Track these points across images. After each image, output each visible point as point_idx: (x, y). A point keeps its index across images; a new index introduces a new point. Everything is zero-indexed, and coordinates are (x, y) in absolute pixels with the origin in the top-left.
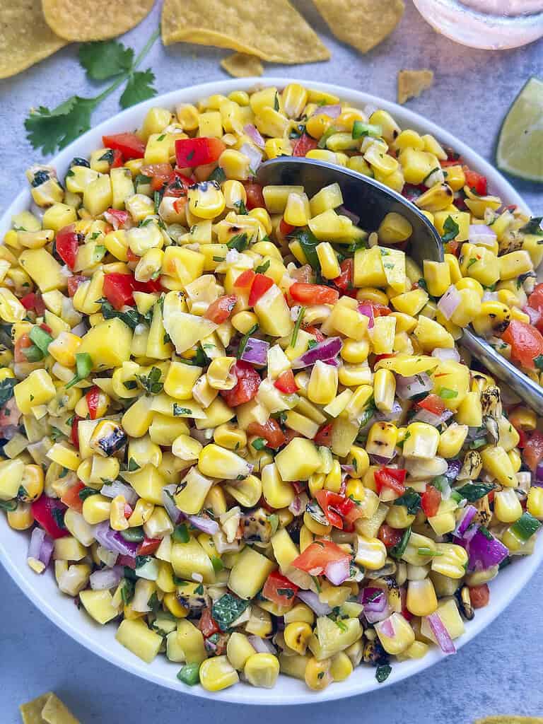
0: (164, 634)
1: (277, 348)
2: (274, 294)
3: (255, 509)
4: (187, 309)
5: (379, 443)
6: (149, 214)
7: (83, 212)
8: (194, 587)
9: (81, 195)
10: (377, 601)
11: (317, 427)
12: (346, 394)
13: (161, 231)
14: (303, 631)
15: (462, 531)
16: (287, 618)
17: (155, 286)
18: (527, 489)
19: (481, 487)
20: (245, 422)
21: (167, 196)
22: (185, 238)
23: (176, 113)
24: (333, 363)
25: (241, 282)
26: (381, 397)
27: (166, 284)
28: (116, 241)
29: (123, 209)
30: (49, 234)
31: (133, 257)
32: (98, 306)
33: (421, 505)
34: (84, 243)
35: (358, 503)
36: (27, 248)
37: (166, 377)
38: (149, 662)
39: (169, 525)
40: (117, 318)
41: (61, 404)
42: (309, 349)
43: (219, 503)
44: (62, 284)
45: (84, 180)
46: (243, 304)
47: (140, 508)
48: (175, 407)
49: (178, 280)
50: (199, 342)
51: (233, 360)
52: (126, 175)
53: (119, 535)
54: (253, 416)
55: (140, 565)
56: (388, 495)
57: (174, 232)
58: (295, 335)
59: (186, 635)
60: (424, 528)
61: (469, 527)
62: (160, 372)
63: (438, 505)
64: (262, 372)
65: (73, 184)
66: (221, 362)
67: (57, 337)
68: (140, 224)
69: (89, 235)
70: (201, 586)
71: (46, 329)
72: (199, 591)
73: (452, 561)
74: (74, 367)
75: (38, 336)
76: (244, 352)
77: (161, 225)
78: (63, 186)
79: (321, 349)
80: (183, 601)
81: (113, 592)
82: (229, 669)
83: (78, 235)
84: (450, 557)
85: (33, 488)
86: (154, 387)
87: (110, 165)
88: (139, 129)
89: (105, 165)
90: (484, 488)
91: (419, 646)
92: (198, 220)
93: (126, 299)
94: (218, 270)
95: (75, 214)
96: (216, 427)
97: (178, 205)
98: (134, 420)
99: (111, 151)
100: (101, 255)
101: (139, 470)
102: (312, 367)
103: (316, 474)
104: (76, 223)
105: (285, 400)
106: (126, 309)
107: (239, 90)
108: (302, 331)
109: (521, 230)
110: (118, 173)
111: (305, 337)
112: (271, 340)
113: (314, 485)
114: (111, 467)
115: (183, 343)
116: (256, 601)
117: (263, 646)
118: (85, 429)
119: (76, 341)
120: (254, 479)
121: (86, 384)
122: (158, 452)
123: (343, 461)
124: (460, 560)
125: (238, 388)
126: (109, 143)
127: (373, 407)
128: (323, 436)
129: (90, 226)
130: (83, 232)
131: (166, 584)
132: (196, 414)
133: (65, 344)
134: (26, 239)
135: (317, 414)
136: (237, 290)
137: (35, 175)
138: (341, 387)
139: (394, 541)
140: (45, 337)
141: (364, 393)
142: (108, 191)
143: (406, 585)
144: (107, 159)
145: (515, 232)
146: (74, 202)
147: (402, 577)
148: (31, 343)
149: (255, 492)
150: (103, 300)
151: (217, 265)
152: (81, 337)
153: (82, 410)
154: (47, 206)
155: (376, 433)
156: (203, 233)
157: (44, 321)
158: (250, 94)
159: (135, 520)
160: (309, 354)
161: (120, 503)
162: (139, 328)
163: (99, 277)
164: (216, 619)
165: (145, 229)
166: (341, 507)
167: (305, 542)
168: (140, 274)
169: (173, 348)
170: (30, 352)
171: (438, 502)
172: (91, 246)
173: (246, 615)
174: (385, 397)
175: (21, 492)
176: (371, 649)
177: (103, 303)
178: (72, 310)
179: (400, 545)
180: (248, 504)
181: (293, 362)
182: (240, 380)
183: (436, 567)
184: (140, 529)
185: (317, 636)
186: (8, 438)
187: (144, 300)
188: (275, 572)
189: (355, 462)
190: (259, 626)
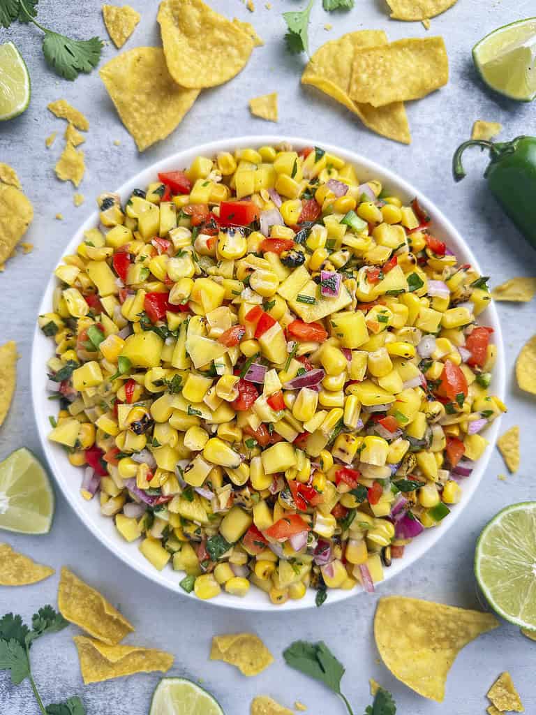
0: (172, 553)
1: (273, 371)
2: (277, 329)
3: (243, 488)
4: (206, 333)
5: (343, 451)
6: (187, 246)
7: (137, 234)
8: (195, 528)
9: (136, 219)
10: (325, 554)
11: (297, 435)
12: (322, 414)
13: (193, 263)
14: (269, 568)
15: (394, 513)
16: (258, 558)
17: (184, 309)
18: (445, 483)
19: (412, 483)
20: (242, 424)
21: (203, 233)
22: (212, 270)
23: (216, 159)
24: (316, 389)
25: (251, 316)
26: (349, 420)
27: (194, 308)
28: (158, 264)
29: (167, 237)
30: (110, 251)
31: (169, 283)
32: (139, 318)
33: (367, 496)
34: (134, 263)
35: (320, 493)
36: (92, 260)
37: (185, 383)
38: (160, 570)
39: (178, 490)
40: (151, 331)
41: (107, 389)
42: (298, 375)
43: (217, 480)
44: (116, 292)
45: (139, 208)
46: (251, 334)
47: (158, 475)
48: (189, 408)
49: (201, 306)
50: (213, 360)
51: (237, 378)
52: (172, 208)
53: (142, 491)
54: (247, 421)
55: (158, 511)
56: (344, 488)
57: (205, 263)
58: (288, 363)
59: (187, 556)
60: (366, 510)
61: (400, 512)
62: (181, 378)
63: (380, 496)
64: (259, 389)
65: (131, 211)
66: (228, 378)
67: (108, 336)
68: (178, 253)
69: (138, 258)
70: (199, 529)
71: (100, 328)
72: (198, 531)
73: (383, 534)
74: (116, 363)
75: (93, 334)
76: (247, 374)
77: (194, 259)
78: (123, 211)
79: (307, 378)
80: (186, 535)
81: (138, 520)
82: (215, 584)
83: (131, 255)
84: (382, 530)
85: (87, 441)
86: (176, 388)
87: (161, 198)
88: (187, 169)
89: (156, 197)
90: (415, 484)
91: (350, 582)
92: (223, 259)
93: (161, 316)
94: (235, 301)
95: (132, 235)
96: (219, 425)
97: (210, 243)
98: (160, 409)
99: (163, 186)
100: (145, 276)
101: (160, 447)
102: (300, 390)
103: (291, 469)
104: (131, 243)
105: (274, 415)
106: (161, 324)
107: (269, 145)
108: (295, 361)
109: (471, 286)
110: (166, 206)
111: (296, 365)
112: (269, 364)
113: (289, 476)
114: (139, 442)
115: (200, 360)
116: (238, 544)
117: (240, 572)
118: (123, 410)
119: (121, 343)
120: (244, 466)
121: (126, 377)
122: (175, 435)
123: (312, 459)
124: (389, 533)
125: (239, 400)
126: (164, 179)
127: (341, 425)
128: (300, 441)
129: (140, 248)
130: (135, 252)
131: (175, 524)
132: (206, 415)
133: (111, 345)
134: (92, 252)
135: (298, 426)
136: (247, 323)
137: (104, 201)
138: (320, 407)
139: (343, 516)
140: (99, 336)
141: (336, 415)
142: (157, 220)
143: (347, 542)
144: (158, 193)
145: (467, 286)
146: (130, 224)
147: (345, 537)
148: (87, 339)
149: (243, 474)
150: (143, 314)
151: (235, 298)
152: (124, 340)
153: (122, 395)
154: (111, 227)
155: (341, 443)
156: (227, 269)
157: (100, 320)
158: (278, 150)
159: (155, 483)
160: (298, 381)
161: (144, 470)
162: (168, 341)
163: (142, 293)
164: (209, 551)
165: (180, 259)
166: (307, 495)
167: (278, 514)
168: (173, 299)
169: (191, 363)
170: (87, 345)
171: (380, 494)
172: (138, 267)
173: (229, 553)
174: (351, 421)
175: (78, 444)
176: (316, 580)
177: (142, 316)
178: (120, 316)
179: (347, 519)
180: (238, 483)
181: (285, 384)
182: (241, 394)
183: (371, 536)
184: (159, 489)
185: (278, 573)
186: (72, 401)
187: (174, 319)
188: (252, 528)
189: (322, 462)
190: (238, 558)
